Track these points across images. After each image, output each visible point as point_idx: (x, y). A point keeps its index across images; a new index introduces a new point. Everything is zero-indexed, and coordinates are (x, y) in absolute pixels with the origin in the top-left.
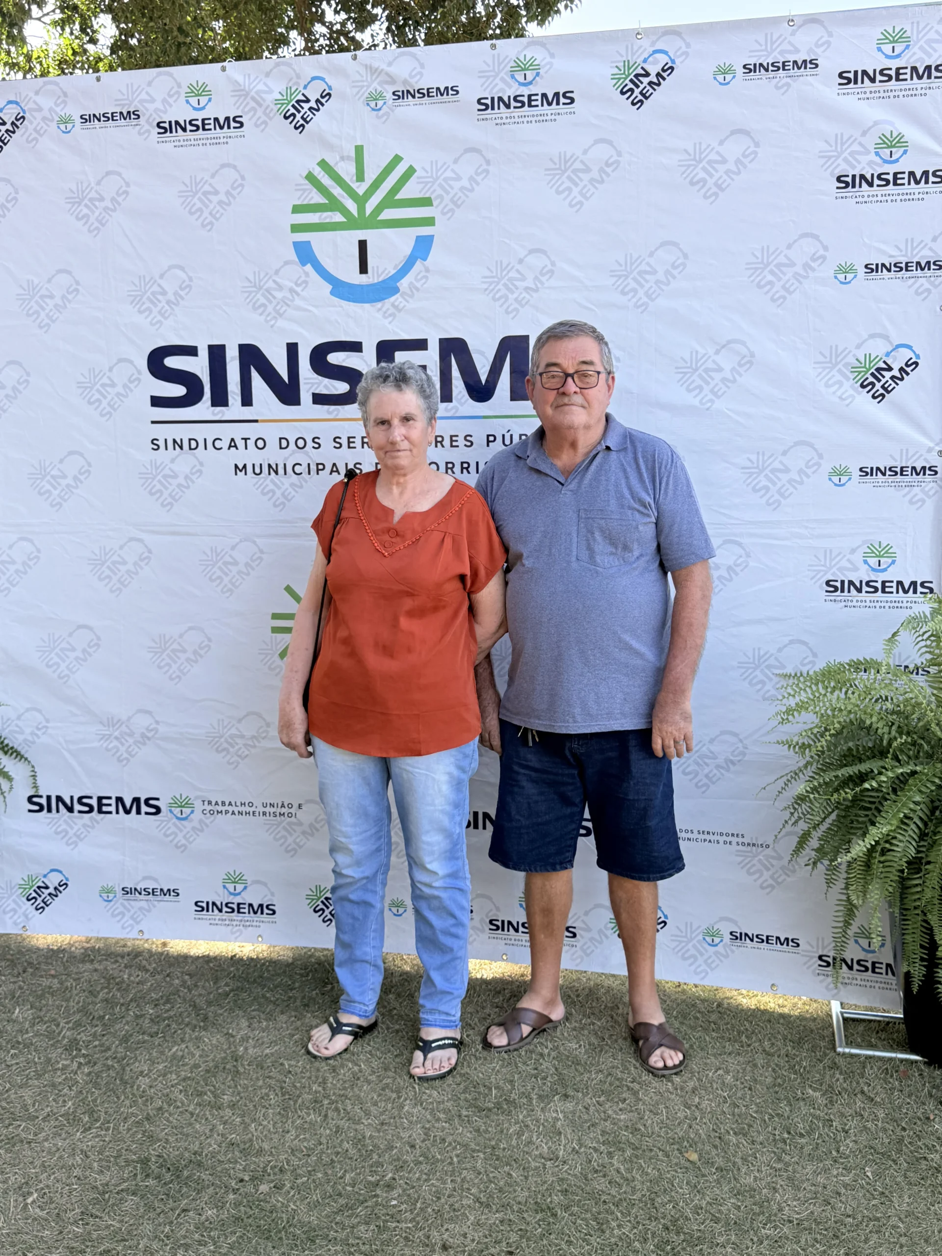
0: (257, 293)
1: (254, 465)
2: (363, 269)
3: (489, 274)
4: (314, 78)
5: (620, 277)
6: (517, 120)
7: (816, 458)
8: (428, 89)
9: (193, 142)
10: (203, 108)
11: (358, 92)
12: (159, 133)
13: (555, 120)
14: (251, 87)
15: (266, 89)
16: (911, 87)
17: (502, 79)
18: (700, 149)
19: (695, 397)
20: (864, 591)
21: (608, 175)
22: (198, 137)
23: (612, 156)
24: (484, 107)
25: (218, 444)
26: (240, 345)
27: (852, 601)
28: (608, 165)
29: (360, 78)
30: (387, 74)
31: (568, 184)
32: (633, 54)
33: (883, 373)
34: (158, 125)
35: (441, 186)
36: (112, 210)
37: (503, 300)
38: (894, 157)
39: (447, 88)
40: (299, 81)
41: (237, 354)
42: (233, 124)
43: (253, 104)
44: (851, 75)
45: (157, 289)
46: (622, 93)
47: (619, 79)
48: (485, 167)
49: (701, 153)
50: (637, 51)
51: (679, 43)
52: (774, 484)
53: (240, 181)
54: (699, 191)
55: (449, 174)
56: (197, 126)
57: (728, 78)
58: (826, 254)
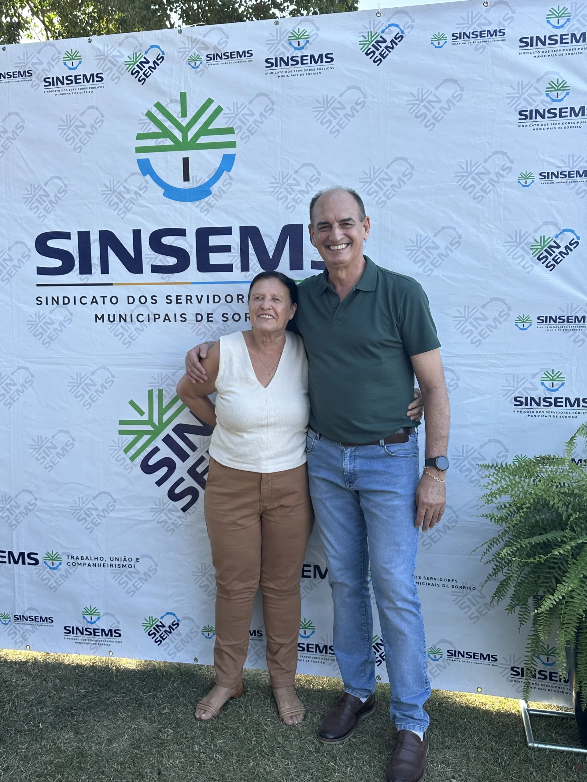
0: (112, 195)
1: (109, 315)
2: (186, 178)
3: (274, 181)
4: (152, 47)
5: (366, 182)
6: (293, 73)
7: (506, 310)
8: (231, 53)
9: (68, 92)
10: (76, 68)
11: (183, 56)
12: (45, 86)
13: (320, 73)
14: (109, 53)
15: (119, 54)
16: (571, 48)
17: (283, 46)
18: (422, 92)
19: (419, 267)
20: (541, 405)
21: (357, 111)
22: (72, 88)
23: (360, 98)
24: (270, 65)
25: (84, 300)
26: (100, 231)
27: (533, 412)
28: (357, 104)
29: (183, 46)
30: (203, 43)
31: (329, 117)
32: (374, 28)
33: (554, 250)
34: (45, 80)
35: (240, 119)
36: (12, 139)
37: (284, 199)
38: (560, 97)
39: (244, 52)
40: (142, 48)
41: (98, 237)
42: (96, 79)
43: (110, 65)
44: (529, 40)
45: (44, 193)
46: (367, 54)
47: (365, 44)
48: (271, 106)
49: (422, 96)
50: (377, 25)
51: (408, 19)
52: (477, 328)
53: (100, 118)
54: (421, 122)
55: (246, 111)
56: (71, 80)
57: (442, 43)
58: (512, 165)
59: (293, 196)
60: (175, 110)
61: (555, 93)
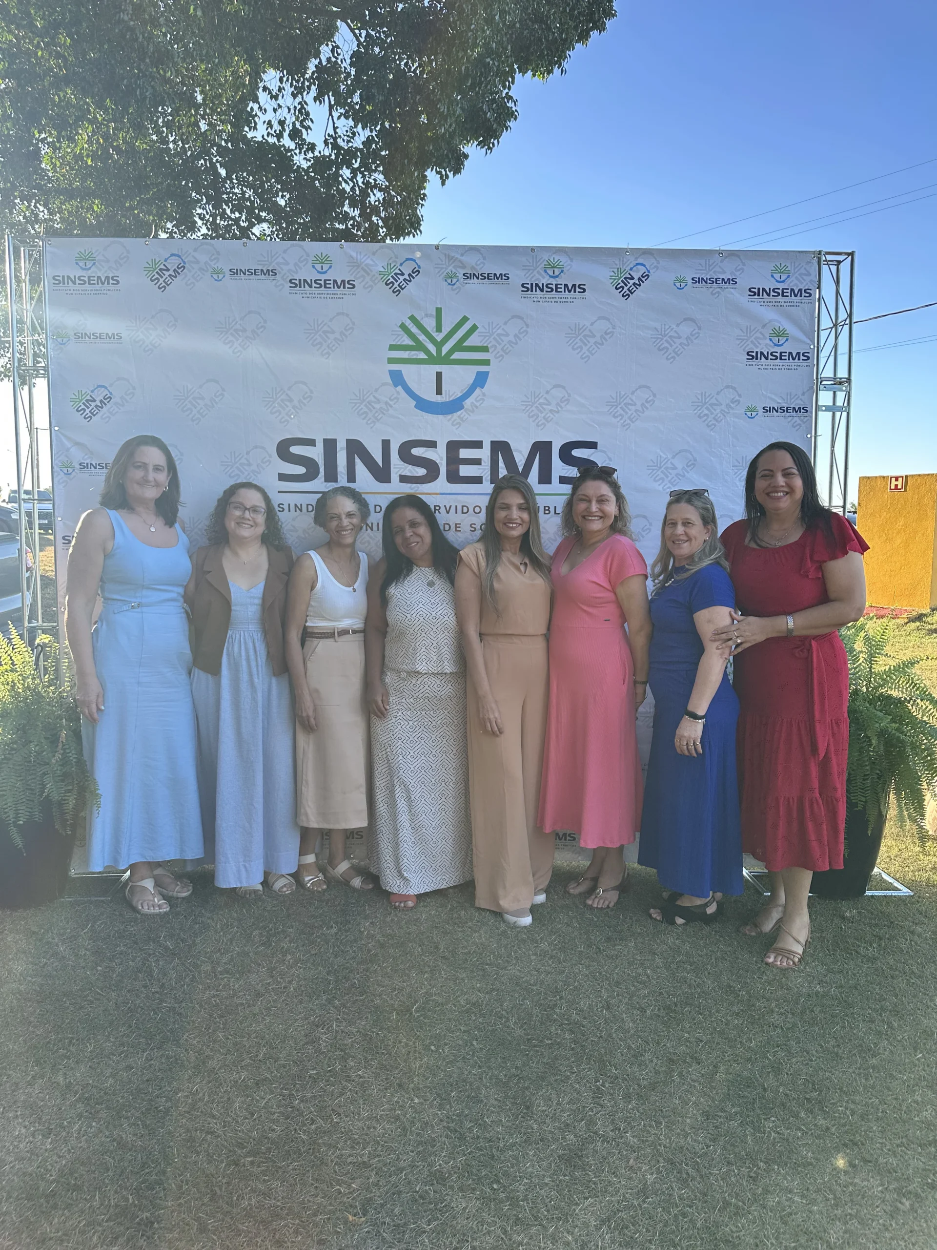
2: (439, 392)
4: (407, 259)
5: (612, 406)
6: (547, 300)
8: (488, 274)
9: (316, 296)
10: (326, 272)
11: (439, 272)
12: (291, 287)
13: (572, 302)
14: (362, 261)
15: (372, 263)
17: (538, 272)
18: (665, 328)
21: (606, 340)
22: (321, 292)
23: (609, 328)
24: (526, 290)
26: (348, 440)
28: (606, 333)
29: (440, 262)
30: (460, 261)
31: (580, 344)
34: (290, 281)
35: (494, 339)
36: (251, 339)
37: (535, 417)
38: (780, 343)
39: (501, 275)
40: (397, 260)
41: (345, 445)
42: (347, 285)
43: (362, 273)
44: (756, 291)
45: (286, 398)
46: (617, 289)
47: (615, 279)
48: (525, 328)
49: (665, 331)
50: (625, 263)
51: (653, 260)
53: (351, 325)
54: (663, 354)
55: (500, 331)
56: (321, 285)
57: (683, 285)
58: (741, 399)
59: (543, 415)
60: (430, 324)
61: (777, 339)
